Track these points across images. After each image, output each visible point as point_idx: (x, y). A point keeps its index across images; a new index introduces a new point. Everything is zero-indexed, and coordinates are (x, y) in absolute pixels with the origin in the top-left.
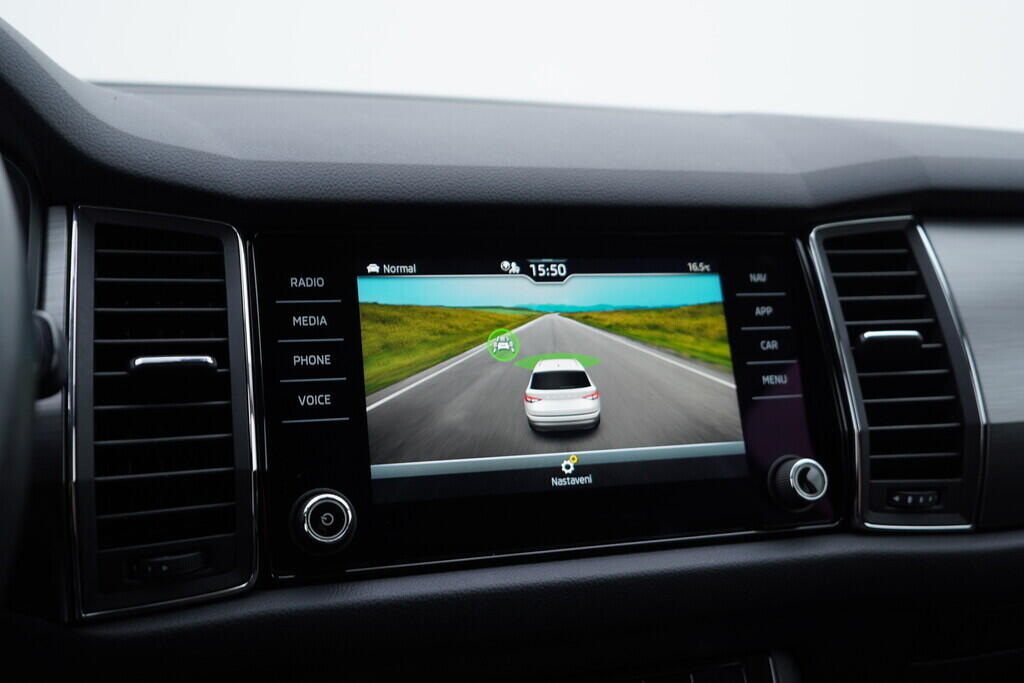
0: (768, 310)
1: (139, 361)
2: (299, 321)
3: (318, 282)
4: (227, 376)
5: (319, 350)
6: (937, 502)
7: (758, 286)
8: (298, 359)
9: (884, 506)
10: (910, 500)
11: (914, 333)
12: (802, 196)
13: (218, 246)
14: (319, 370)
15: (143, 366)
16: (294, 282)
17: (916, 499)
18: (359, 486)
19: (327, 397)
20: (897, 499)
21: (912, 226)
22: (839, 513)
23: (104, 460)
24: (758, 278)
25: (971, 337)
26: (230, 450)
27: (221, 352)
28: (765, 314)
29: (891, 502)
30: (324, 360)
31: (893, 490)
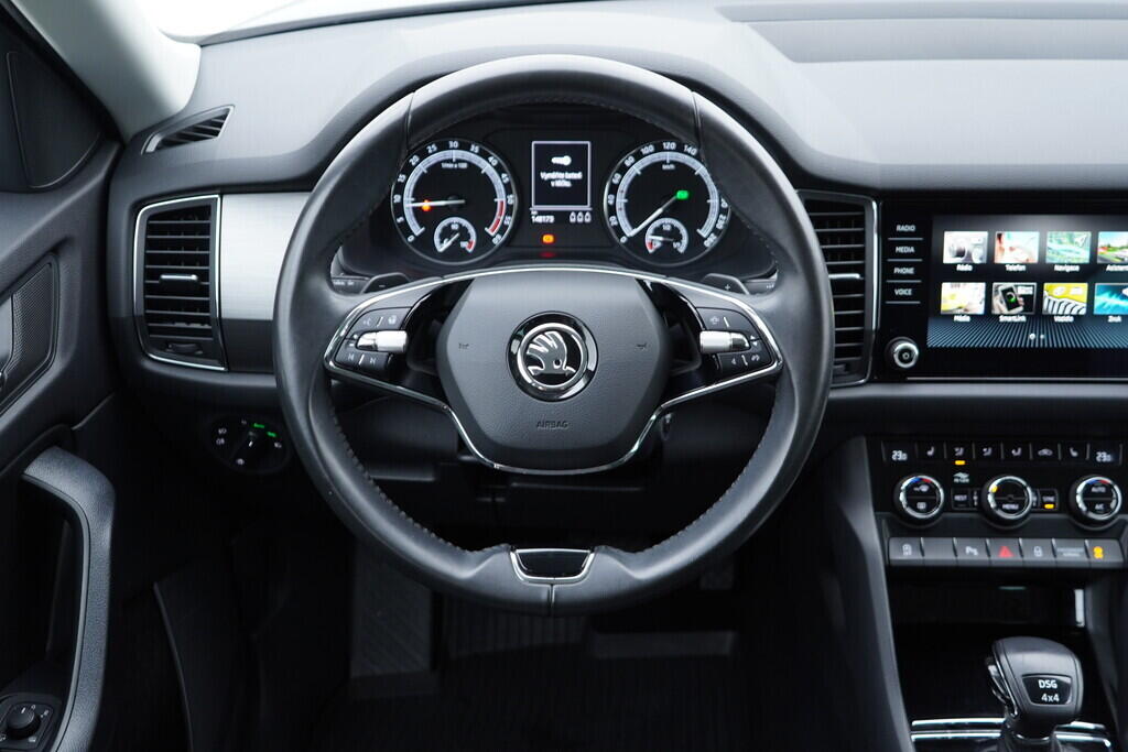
2: (900, 249)
3: (912, 228)
4: (865, 283)
5: (908, 265)
8: (897, 270)
13: (862, 209)
14: (907, 276)
16: (899, 228)
19: (910, 291)
26: (861, 319)
27: (860, 269)
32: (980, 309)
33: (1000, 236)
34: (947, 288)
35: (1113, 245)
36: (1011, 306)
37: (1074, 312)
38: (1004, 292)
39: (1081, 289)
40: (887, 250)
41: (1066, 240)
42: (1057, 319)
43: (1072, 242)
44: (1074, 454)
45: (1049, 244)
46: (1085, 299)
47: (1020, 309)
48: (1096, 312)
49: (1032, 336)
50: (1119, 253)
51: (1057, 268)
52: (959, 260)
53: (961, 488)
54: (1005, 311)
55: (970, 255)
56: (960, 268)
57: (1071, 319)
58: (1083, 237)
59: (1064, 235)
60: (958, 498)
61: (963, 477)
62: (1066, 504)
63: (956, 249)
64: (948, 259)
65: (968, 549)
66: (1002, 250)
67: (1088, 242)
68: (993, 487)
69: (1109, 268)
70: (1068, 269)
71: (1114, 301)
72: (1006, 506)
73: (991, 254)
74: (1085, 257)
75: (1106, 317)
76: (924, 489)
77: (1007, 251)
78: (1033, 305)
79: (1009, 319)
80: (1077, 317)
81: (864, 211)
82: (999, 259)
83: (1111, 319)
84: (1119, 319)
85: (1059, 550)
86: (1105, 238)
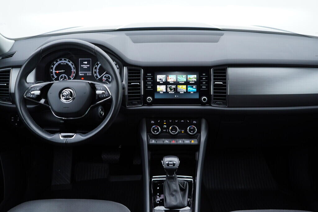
0: (205, 78)
1: (132, 84)
2: (148, 79)
3: (150, 74)
4: (140, 85)
5: (150, 82)
6: (222, 103)
7: (204, 75)
8: (148, 83)
9: (215, 103)
11: (222, 83)
12: (210, 65)
14: (150, 84)
15: (133, 84)
16: (148, 74)
17: (219, 103)
18: (153, 97)
19: (151, 87)
22: (209, 103)
23: (129, 93)
24: (204, 74)
26: (140, 93)
27: (140, 83)
30: (151, 83)
31: (216, 101)
32: (165, 91)
33: (168, 76)
34: (158, 86)
35: (191, 78)
36: (171, 90)
37: (184, 91)
38: (170, 87)
39: (185, 87)
40: (145, 79)
41: (181, 77)
42: (180, 93)
43: (182, 77)
44: (188, 121)
45: (178, 78)
46: (186, 88)
47: (173, 91)
48: (188, 91)
49: (176, 96)
50: (192, 79)
51: (180, 82)
52: (160, 81)
53: (165, 128)
54: (170, 91)
55: (162, 80)
56: (160, 82)
57: (183, 93)
58: (184, 76)
59: (181, 76)
60: (164, 130)
61: (165, 126)
62: (186, 131)
63: (159, 78)
64: (158, 81)
65: (166, 141)
66: (169, 79)
67: (186, 77)
68: (170, 128)
69: (190, 82)
70: (182, 82)
71: (192, 89)
72: (173, 132)
73: (166, 79)
74: (185, 80)
75: (190, 92)
76: (156, 128)
77: (170, 79)
78: (176, 90)
79: (171, 93)
80: (184, 92)
81: (140, 71)
82: (168, 81)
83: (191, 93)
84: (193, 93)
85: (185, 141)
86: (189, 76)
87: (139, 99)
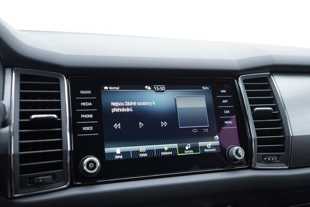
1: (33, 116)
2: (83, 104)
3: (89, 92)
4: (60, 121)
5: (89, 113)
6: (278, 160)
7: (223, 94)
8: (83, 116)
9: (261, 160)
10: (269, 159)
11: (271, 108)
13: (58, 81)
14: (89, 119)
16: (82, 92)
17: (271, 159)
18: (101, 155)
19: (91, 128)
20: (265, 159)
21: (269, 75)
22: (248, 163)
23: (22, 147)
25: (287, 109)
26: (60, 144)
27: (59, 114)
28: (226, 102)
29: (263, 160)
30: (91, 116)
31: (264, 156)
40: (75, 104)
87: (59, 166)
